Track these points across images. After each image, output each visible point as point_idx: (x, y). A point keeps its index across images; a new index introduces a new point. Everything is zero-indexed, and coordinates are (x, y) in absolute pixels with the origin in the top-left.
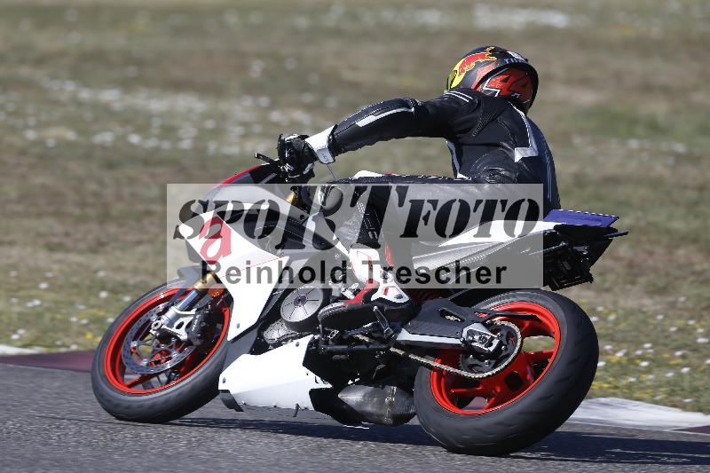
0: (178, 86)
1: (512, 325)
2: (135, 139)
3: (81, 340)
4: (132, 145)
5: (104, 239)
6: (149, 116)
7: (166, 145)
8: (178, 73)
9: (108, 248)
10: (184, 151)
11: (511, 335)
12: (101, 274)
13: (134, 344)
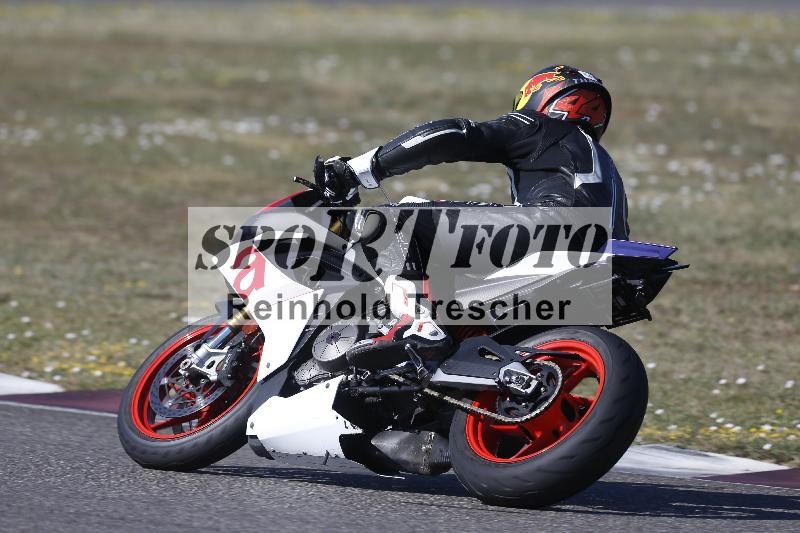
1: (553, 365)
11: (551, 375)
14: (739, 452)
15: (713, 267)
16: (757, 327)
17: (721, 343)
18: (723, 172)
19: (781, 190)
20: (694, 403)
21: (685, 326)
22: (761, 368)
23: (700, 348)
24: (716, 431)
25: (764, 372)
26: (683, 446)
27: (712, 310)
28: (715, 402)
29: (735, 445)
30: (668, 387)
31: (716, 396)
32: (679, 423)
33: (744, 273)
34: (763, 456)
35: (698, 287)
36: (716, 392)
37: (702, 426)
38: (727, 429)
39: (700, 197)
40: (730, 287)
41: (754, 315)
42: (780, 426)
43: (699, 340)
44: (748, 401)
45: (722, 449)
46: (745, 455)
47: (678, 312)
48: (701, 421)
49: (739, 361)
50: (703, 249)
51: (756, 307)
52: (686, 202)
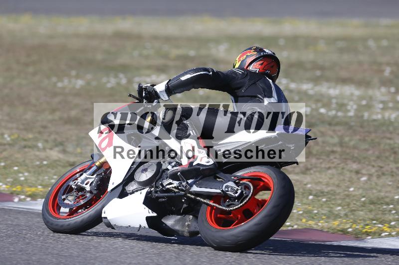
0: (344, 81)
2: (322, 111)
3: (299, 222)
4: (321, 114)
5: (309, 166)
6: (330, 98)
7: (340, 114)
8: (344, 74)
9: (312, 172)
10: (351, 117)
12: (309, 186)
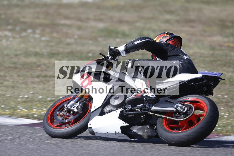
1: (191, 105)
11: (191, 108)
13: (58, 113)
14: (27, 118)
15: (15, 63)
16: (30, 80)
17: (19, 85)
18: (14, 35)
19: (32, 40)
20: (13, 103)
21: (8, 81)
22: (32, 92)
23: (13, 87)
24: (20, 112)
25: (33, 94)
26: (11, 116)
27: (15, 76)
28: (19, 103)
29: (26, 115)
30: (5, 99)
31: (19, 101)
32: (9, 109)
33: (24, 65)
34: (35, 118)
35: (11, 69)
36: (19, 100)
37: (15, 110)
38: (23, 111)
39: (9, 43)
40: (20, 68)
41: (28, 77)
42: (39, 109)
43: (12, 85)
44: (29, 102)
45: (22, 117)
46: (29, 118)
47: (5, 76)
48: (15, 109)
49: (25, 90)
50: (11, 58)
51: (28, 74)
52: (5, 44)
